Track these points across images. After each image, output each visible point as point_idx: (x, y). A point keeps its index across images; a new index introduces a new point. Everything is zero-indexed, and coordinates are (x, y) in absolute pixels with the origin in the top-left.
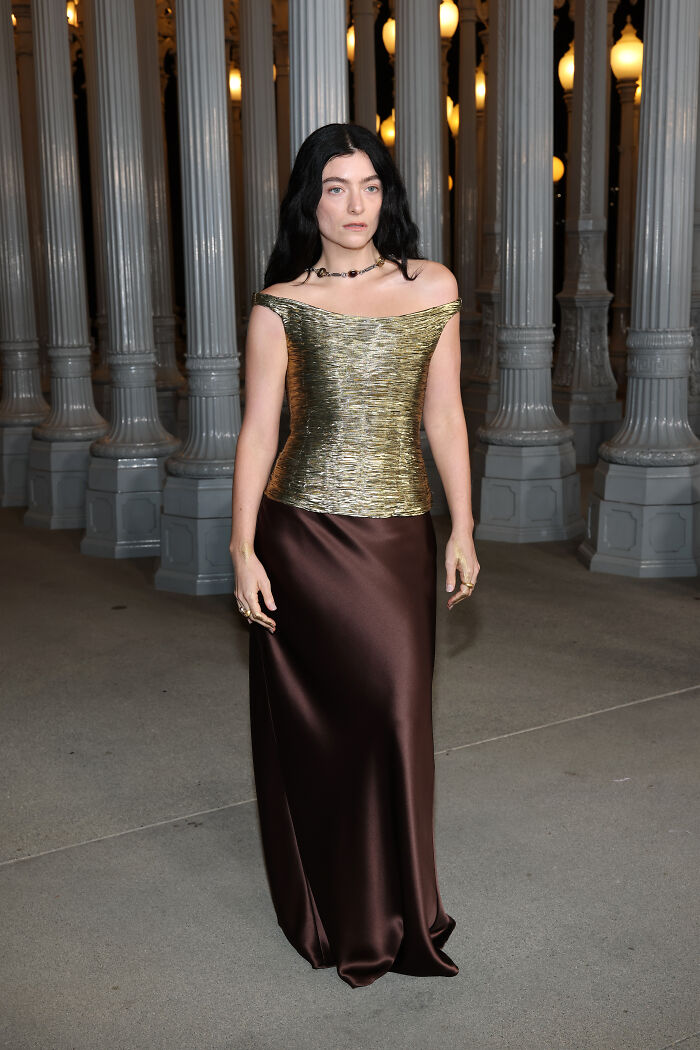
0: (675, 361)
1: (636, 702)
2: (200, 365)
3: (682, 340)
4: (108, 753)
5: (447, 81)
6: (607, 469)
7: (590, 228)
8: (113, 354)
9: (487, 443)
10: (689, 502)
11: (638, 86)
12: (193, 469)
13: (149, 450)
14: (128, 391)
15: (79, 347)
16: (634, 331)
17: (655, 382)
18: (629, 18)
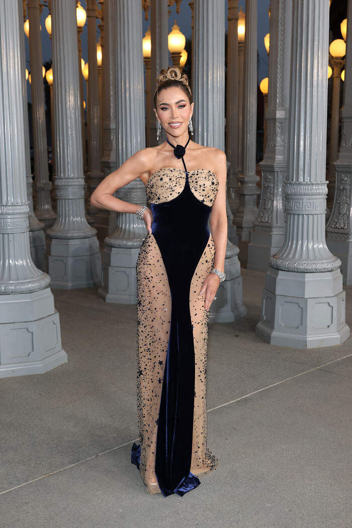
9: (111, 246)
11: (181, 56)
18: (175, 21)
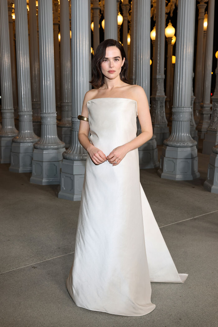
0: (186, 116)
1: (177, 222)
2: (45, 115)
3: (188, 110)
4: (9, 240)
5: (120, 37)
6: (166, 148)
7: (160, 78)
8: (19, 112)
10: (190, 158)
12: (42, 147)
13: (30, 141)
14: (24, 123)
15: (11, 109)
16: (174, 107)
17: (180, 122)
18: (170, 21)
